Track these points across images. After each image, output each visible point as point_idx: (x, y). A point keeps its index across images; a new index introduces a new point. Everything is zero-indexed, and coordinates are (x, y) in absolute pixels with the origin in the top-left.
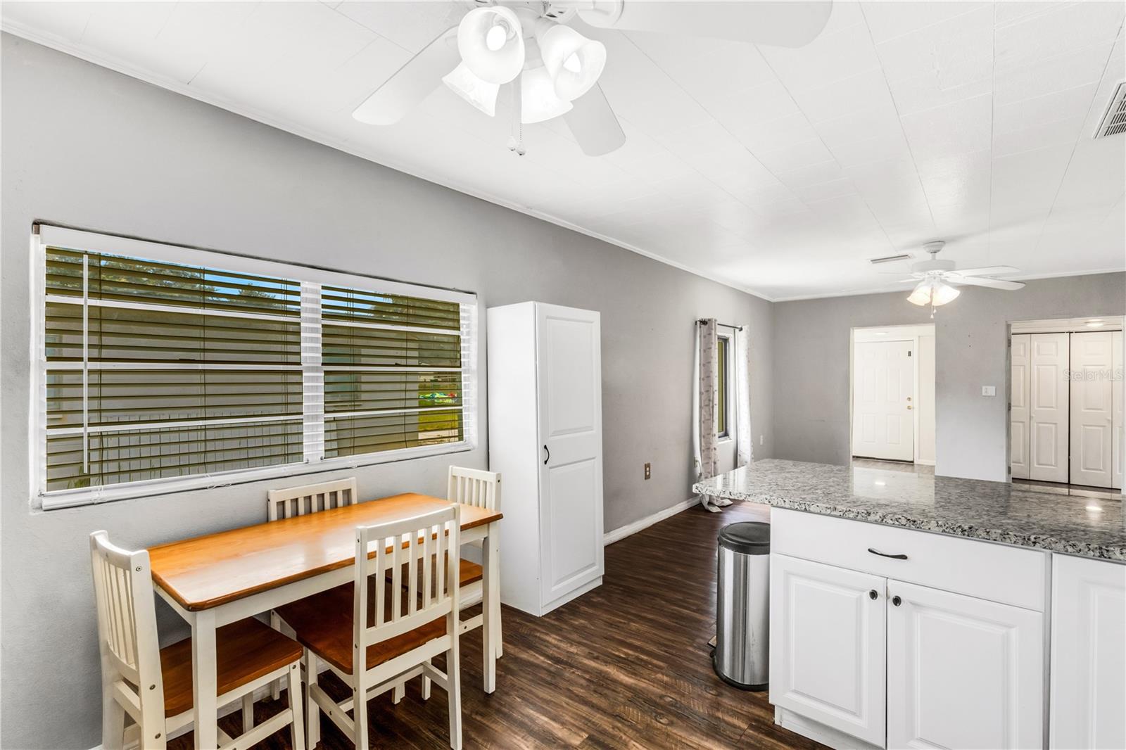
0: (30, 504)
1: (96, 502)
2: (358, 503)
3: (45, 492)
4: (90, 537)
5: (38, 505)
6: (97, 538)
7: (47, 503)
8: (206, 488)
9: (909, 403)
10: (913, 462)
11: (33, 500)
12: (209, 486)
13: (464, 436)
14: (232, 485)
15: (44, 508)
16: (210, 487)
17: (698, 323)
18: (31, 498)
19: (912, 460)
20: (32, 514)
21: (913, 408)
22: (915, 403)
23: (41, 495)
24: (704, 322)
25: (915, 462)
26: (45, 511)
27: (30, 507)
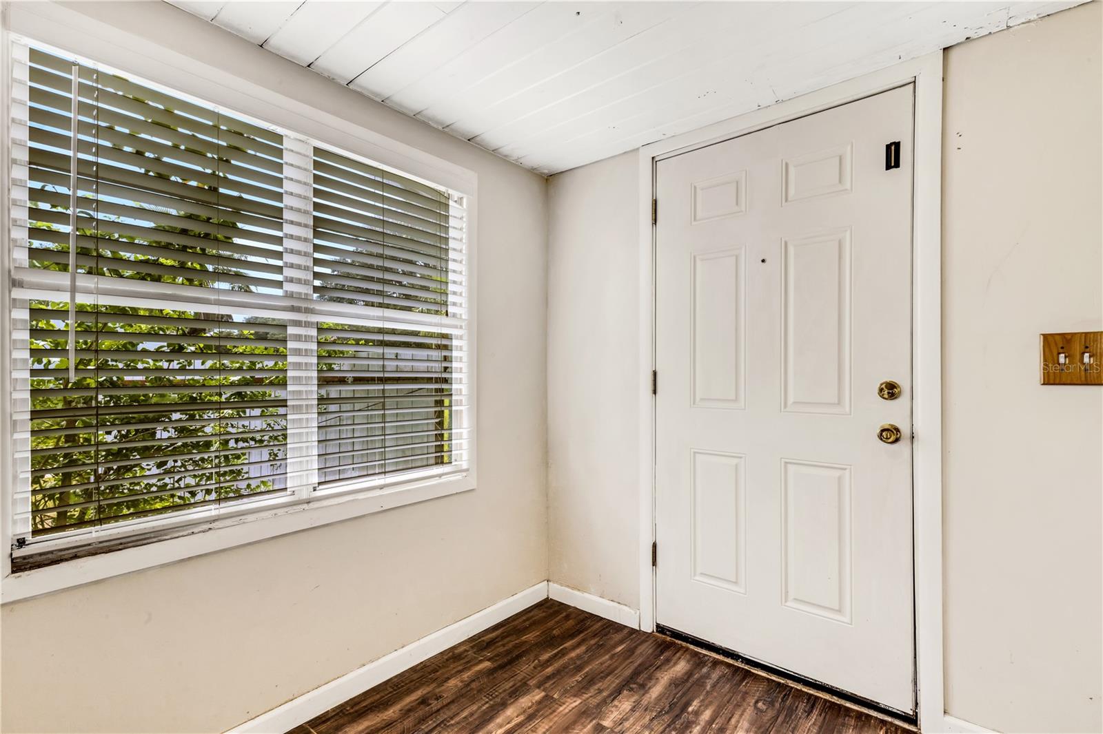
22: (923, 409)
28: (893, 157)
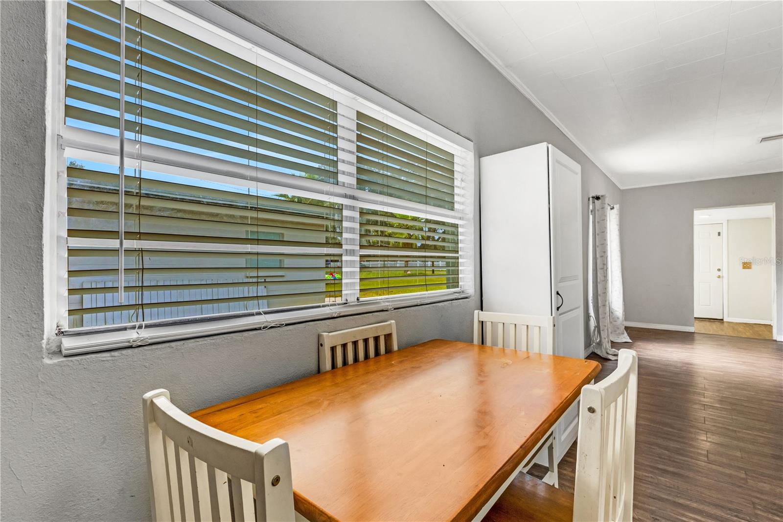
0: (44, 346)
1: (134, 344)
2: (399, 350)
3: (66, 328)
4: (145, 401)
5: (54, 348)
6: (156, 401)
7: (68, 343)
8: (260, 329)
9: (719, 273)
10: (722, 320)
11: (49, 339)
12: (263, 326)
13: (460, 284)
14: (287, 325)
15: (64, 352)
16: (264, 328)
17: (591, 199)
18: (45, 337)
19: (722, 318)
20: (47, 361)
21: (723, 277)
22: (724, 273)
23: (61, 333)
24: (598, 198)
25: (725, 320)
26: (66, 356)
27: (44, 350)
28: (719, 234)
